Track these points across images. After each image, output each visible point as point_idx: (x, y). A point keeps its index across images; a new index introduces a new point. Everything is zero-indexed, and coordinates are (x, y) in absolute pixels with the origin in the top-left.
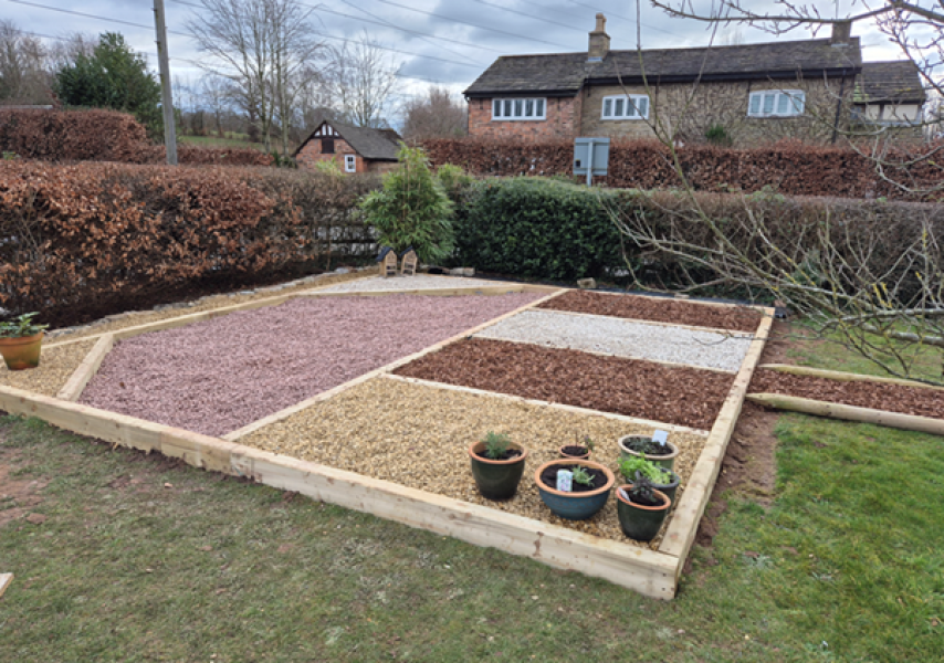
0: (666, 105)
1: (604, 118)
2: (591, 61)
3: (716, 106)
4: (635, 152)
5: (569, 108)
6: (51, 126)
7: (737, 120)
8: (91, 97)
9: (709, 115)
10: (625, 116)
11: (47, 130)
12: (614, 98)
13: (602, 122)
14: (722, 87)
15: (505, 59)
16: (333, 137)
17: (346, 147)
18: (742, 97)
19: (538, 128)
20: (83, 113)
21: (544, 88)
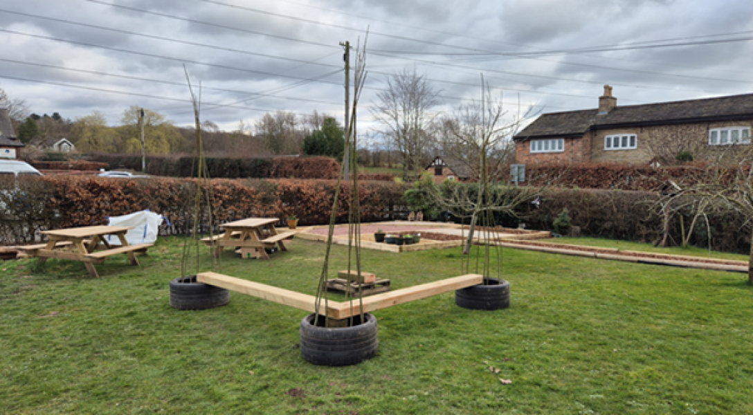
0: (649, 139)
1: (606, 149)
2: (601, 114)
3: (684, 139)
4: (597, 170)
5: (578, 144)
6: (298, 165)
7: (701, 148)
8: (317, 150)
9: (680, 145)
10: (620, 147)
11: (296, 168)
12: (612, 137)
13: (605, 151)
14: (688, 127)
15: (545, 115)
16: (441, 166)
17: (449, 171)
18: (704, 132)
19: (559, 156)
20: (313, 159)
21: (563, 132)
